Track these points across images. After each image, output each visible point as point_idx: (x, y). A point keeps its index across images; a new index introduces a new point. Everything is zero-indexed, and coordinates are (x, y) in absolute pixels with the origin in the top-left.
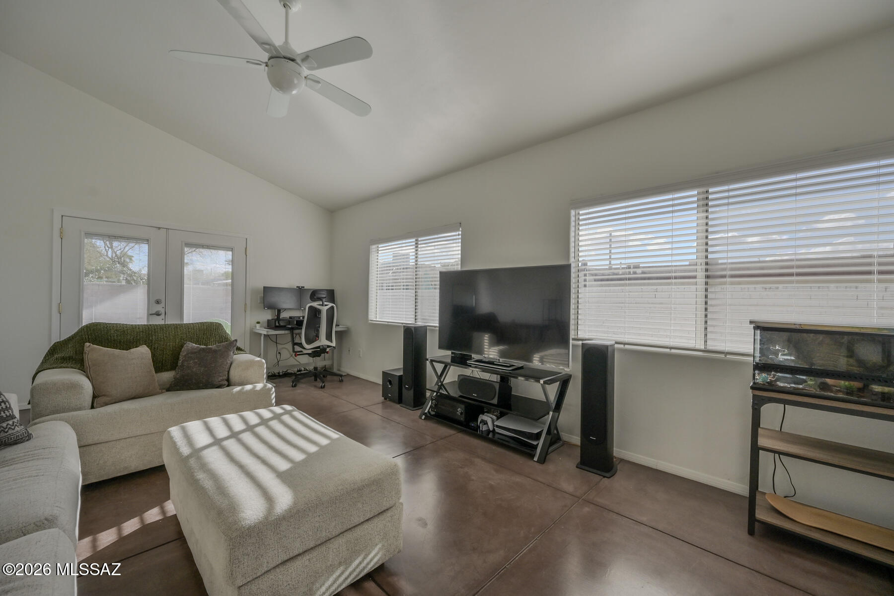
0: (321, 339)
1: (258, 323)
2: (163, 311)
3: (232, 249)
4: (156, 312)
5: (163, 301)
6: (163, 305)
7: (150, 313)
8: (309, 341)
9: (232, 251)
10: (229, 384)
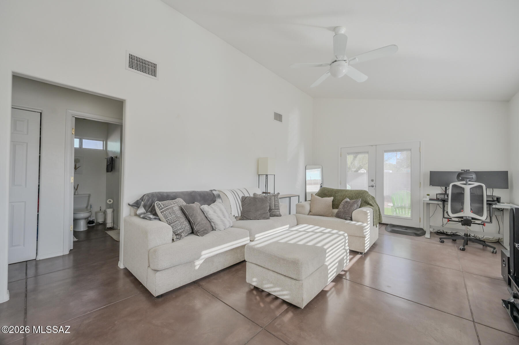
0: (464, 212)
1: (428, 195)
2: (374, 185)
3: (411, 149)
4: (372, 185)
5: (375, 180)
6: (374, 182)
7: (369, 186)
8: (454, 211)
9: (410, 151)
10: (351, 220)
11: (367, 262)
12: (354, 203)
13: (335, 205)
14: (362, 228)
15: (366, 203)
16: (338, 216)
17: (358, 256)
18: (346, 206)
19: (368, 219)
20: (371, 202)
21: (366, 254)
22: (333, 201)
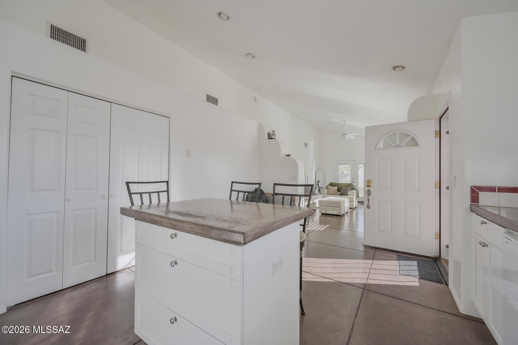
2: (354, 181)
5: (354, 179)
7: (352, 181)
10: (347, 195)
11: (354, 211)
12: (348, 189)
13: (339, 190)
14: (352, 198)
15: (353, 189)
16: (341, 195)
17: (351, 209)
18: (345, 190)
19: (354, 195)
20: (354, 189)
21: (354, 209)
22: (338, 188)
